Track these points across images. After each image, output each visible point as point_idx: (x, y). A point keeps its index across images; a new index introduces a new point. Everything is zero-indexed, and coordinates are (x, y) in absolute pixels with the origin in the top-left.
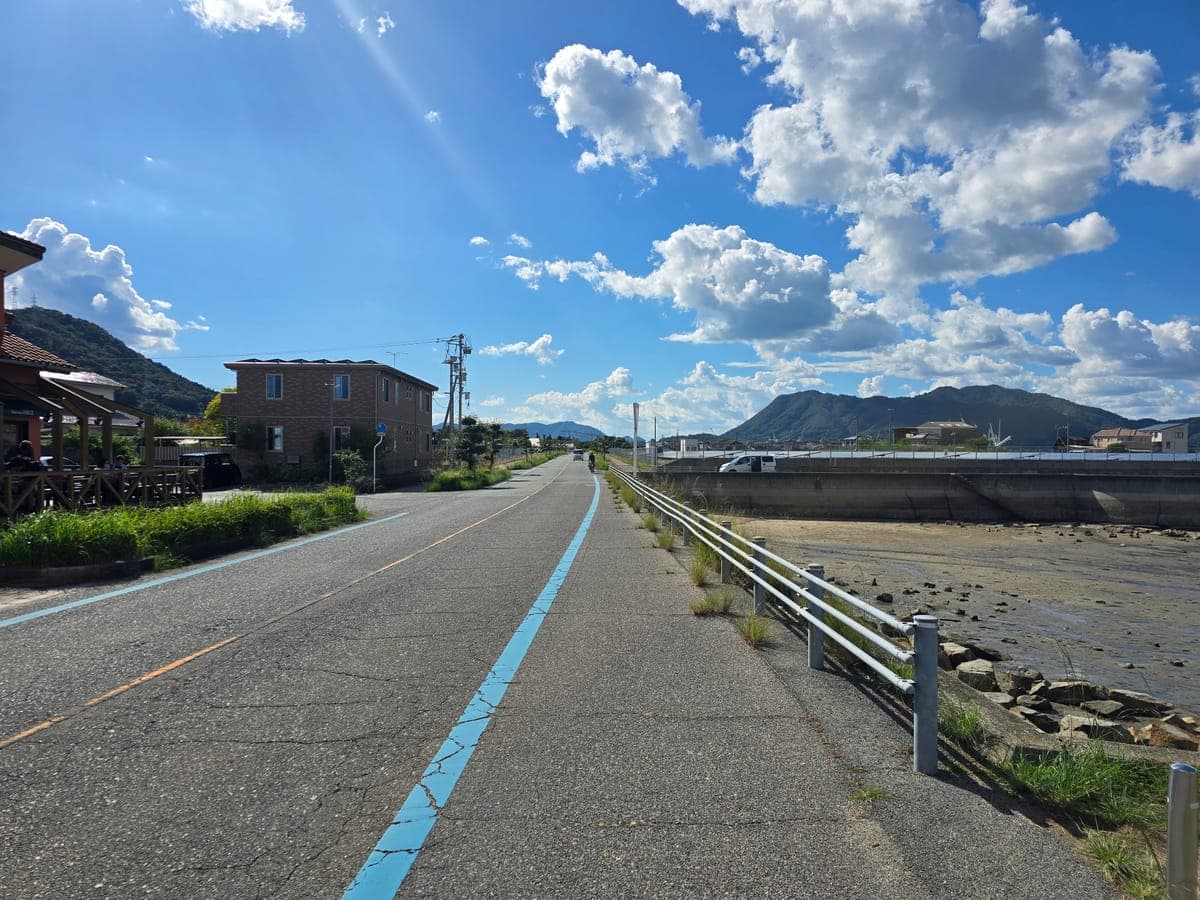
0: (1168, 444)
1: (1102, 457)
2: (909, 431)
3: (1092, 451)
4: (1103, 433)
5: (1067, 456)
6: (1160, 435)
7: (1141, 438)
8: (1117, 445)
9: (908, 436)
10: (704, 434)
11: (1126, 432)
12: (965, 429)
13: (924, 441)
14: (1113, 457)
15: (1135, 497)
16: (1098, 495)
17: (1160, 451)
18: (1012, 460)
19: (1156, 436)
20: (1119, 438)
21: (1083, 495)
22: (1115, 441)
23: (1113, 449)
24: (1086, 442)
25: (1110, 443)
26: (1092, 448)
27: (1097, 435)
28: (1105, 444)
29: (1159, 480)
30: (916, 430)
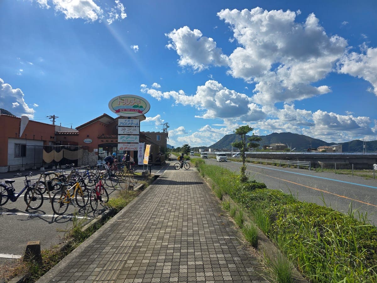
0: (337, 150)
1: (320, 153)
2: (267, 146)
3: (317, 152)
4: (320, 147)
5: (312, 153)
6: (335, 148)
7: (330, 148)
8: (324, 150)
9: (267, 148)
10: (204, 147)
11: (326, 147)
12: (283, 146)
13: (272, 149)
14: (323, 153)
15: (327, 162)
16: (319, 162)
17: (335, 152)
18: (299, 154)
19: (334, 148)
20: (325, 149)
21: (316, 162)
22: (323, 149)
23: (323, 151)
24: (316, 150)
25: (322, 150)
26: (317, 151)
27: (319, 148)
28: (321, 150)
29: (332, 159)
30: (270, 146)
